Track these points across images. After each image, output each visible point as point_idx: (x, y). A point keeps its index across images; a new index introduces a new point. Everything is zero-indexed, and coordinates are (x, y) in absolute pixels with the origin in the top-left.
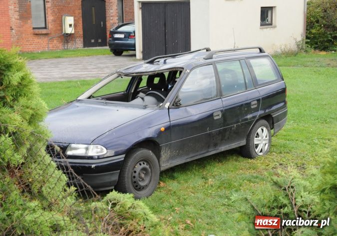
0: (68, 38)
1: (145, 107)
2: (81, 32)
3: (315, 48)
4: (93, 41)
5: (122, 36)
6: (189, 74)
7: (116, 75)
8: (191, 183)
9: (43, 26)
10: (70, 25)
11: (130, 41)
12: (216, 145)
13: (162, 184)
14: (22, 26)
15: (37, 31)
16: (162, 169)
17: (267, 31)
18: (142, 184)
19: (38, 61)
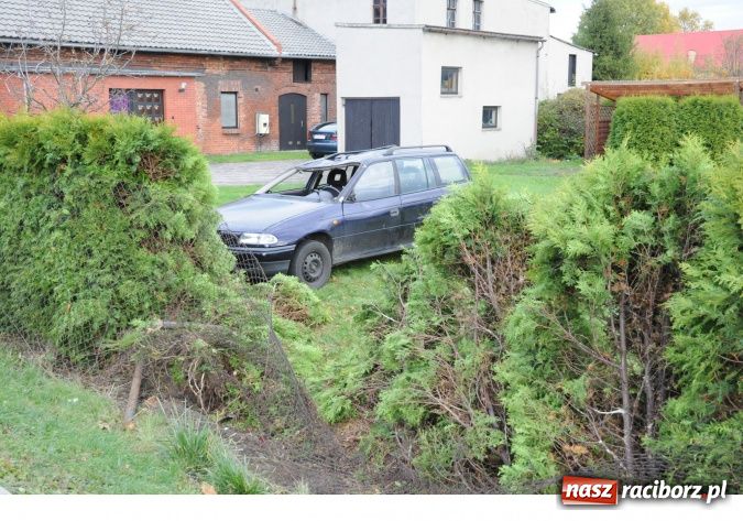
0: (261, 139)
1: (319, 201)
2: (277, 133)
3: (550, 156)
4: (291, 143)
5: (323, 137)
6: (365, 169)
7: (295, 170)
8: (364, 279)
9: (234, 125)
10: (265, 124)
11: (331, 144)
12: (393, 243)
13: (334, 278)
14: (210, 125)
15: (226, 131)
16: (334, 263)
17: (490, 133)
18: (313, 275)
19: (225, 165)
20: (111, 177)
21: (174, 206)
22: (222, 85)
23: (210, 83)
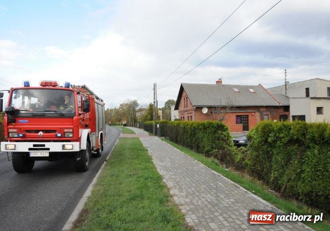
20: (213, 130)
21: (222, 134)
22: (264, 113)
23: (261, 113)
